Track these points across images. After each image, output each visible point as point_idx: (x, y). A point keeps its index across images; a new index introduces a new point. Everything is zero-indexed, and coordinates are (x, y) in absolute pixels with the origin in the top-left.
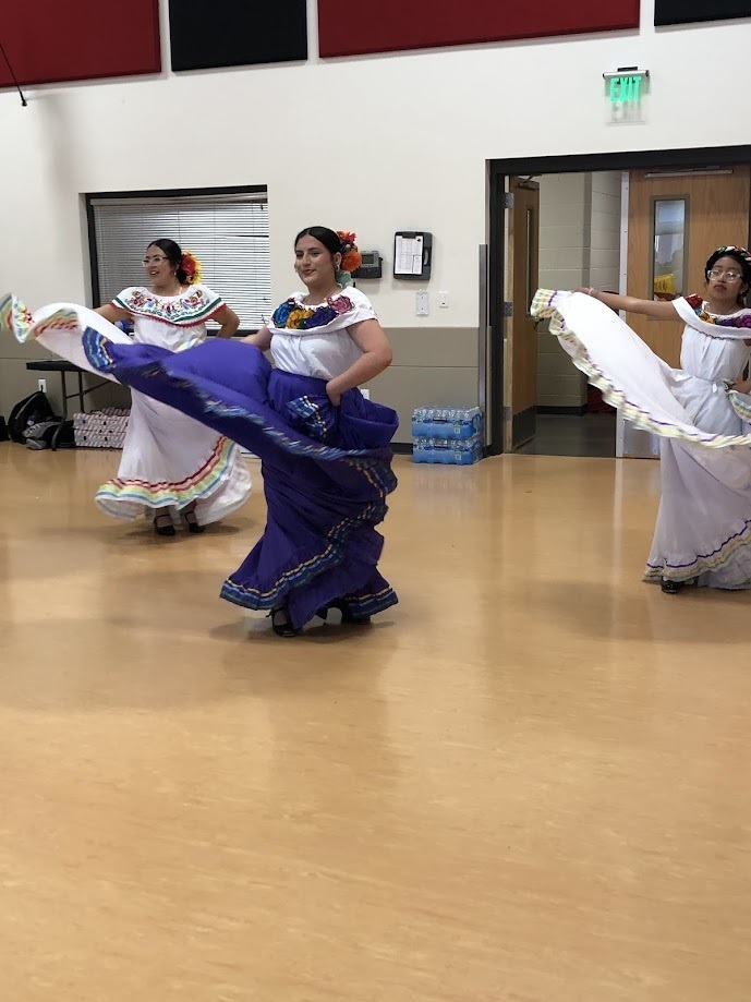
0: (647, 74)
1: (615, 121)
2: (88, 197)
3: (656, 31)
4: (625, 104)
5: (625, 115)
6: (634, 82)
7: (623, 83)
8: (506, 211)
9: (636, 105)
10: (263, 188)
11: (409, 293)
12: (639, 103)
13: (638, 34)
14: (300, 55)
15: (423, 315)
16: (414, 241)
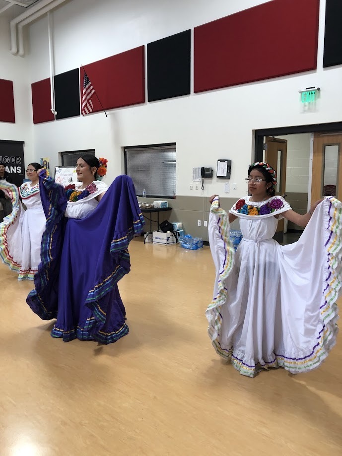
0: (319, 89)
1: (305, 111)
2: (125, 148)
3: (324, 70)
4: (309, 103)
5: (309, 109)
6: (312, 94)
7: (308, 94)
8: (264, 151)
9: (314, 104)
10: (174, 144)
11: (222, 184)
12: (315, 103)
13: (316, 72)
14: (188, 93)
15: (227, 193)
16: (224, 163)
